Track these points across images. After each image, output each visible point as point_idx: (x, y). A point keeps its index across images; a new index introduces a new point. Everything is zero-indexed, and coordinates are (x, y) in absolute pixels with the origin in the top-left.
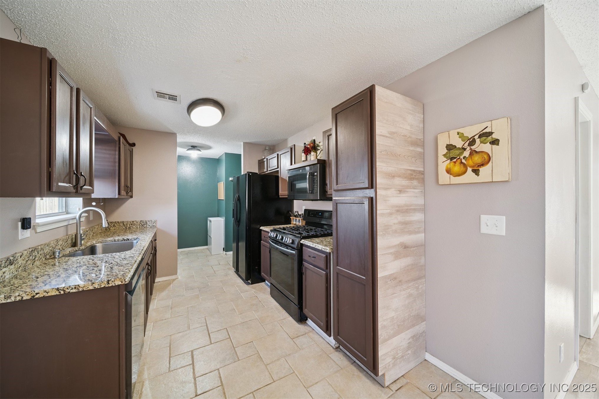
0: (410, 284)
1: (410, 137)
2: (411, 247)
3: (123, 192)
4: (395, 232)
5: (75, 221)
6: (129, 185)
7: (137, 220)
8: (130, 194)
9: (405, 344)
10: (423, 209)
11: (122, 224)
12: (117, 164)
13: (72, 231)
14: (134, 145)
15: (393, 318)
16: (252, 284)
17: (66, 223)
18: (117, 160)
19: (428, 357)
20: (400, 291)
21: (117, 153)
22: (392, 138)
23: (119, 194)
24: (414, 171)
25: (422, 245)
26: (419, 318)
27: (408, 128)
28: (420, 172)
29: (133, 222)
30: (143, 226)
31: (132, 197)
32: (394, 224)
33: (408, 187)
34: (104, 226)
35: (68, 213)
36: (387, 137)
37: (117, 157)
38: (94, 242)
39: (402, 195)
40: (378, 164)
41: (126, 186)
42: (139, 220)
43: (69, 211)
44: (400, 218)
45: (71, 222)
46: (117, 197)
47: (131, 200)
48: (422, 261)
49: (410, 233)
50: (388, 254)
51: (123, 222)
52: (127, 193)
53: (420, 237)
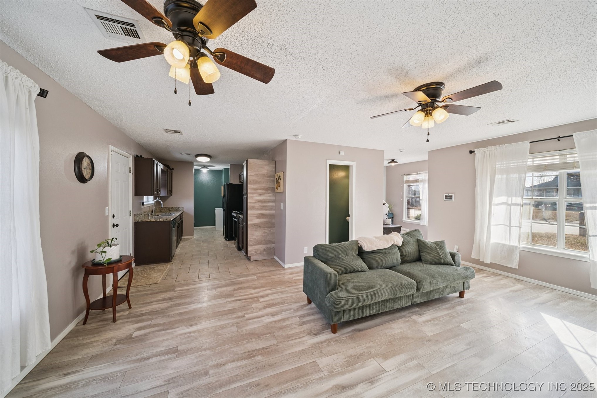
0: (266, 229)
1: (267, 175)
2: (266, 215)
3: (168, 193)
4: (258, 209)
5: (152, 205)
6: (171, 190)
7: (174, 207)
8: (171, 194)
9: (262, 249)
10: (275, 201)
11: (167, 209)
12: (166, 181)
13: (151, 209)
14: (173, 169)
15: (255, 239)
16: (229, 240)
17: (149, 205)
18: (166, 180)
19: (276, 258)
20: (260, 230)
21: (166, 176)
22: (256, 176)
23: (167, 194)
24: (269, 187)
25: (273, 215)
26: (270, 242)
27: (266, 171)
28: (272, 187)
29: (172, 207)
30: (177, 209)
31: (172, 195)
32: (257, 206)
33: (265, 193)
34: (162, 207)
35: (148, 202)
36: (254, 176)
37: (166, 178)
38: (158, 214)
39: (261, 196)
40: (249, 186)
41: (170, 190)
42: (175, 206)
43: (149, 201)
44: (260, 204)
45: (151, 205)
46: (166, 195)
47: (172, 196)
48: (273, 221)
49: (266, 210)
50: (254, 216)
51: (168, 207)
52: (170, 193)
53: (273, 212)
